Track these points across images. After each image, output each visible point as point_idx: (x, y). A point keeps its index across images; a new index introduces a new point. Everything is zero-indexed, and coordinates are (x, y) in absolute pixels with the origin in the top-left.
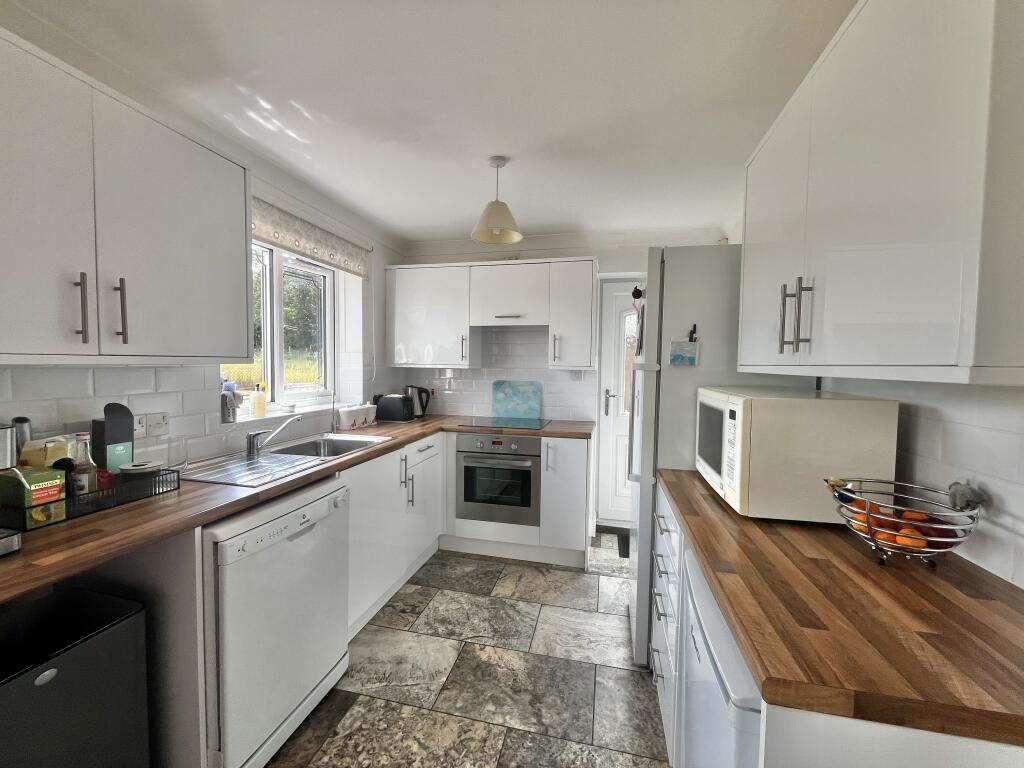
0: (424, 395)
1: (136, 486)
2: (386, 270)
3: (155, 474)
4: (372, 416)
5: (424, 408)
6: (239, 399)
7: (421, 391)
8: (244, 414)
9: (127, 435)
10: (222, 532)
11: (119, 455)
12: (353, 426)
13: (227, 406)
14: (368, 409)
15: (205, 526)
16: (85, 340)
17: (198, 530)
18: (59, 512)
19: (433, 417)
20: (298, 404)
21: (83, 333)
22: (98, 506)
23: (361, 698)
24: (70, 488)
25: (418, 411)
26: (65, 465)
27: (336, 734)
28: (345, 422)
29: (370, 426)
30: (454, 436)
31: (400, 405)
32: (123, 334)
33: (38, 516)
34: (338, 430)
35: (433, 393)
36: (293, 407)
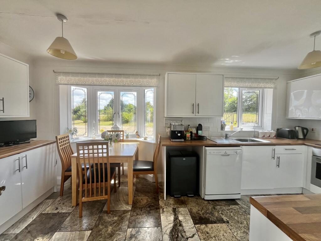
1: (201, 138)
2: (287, 83)
3: (204, 137)
4: (274, 135)
5: (305, 135)
9: (201, 130)
11: (200, 132)
12: (263, 137)
14: (271, 132)
15: (205, 146)
16: (193, 114)
18: (190, 139)
21: (193, 112)
22: (195, 139)
24: (191, 135)
26: (191, 132)
29: (272, 138)
31: (287, 133)
32: (198, 112)
33: (187, 138)
34: (258, 138)
35: (313, 130)
36: (242, 129)
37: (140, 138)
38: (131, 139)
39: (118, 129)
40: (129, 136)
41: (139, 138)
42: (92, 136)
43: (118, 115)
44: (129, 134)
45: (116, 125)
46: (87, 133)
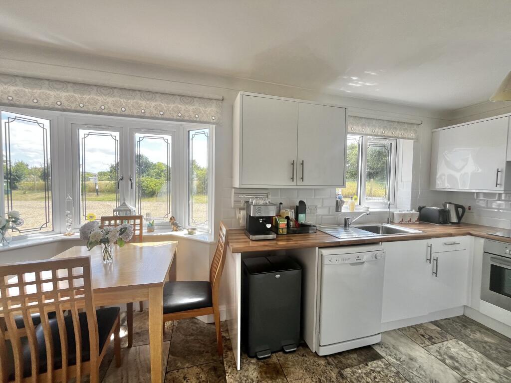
0: (460, 210)
1: (303, 229)
2: (433, 132)
3: (310, 226)
4: (416, 218)
5: (459, 218)
6: (342, 202)
7: (457, 207)
8: (345, 209)
9: (304, 212)
10: (325, 252)
11: (302, 217)
12: (401, 222)
13: (338, 205)
14: (412, 214)
15: (319, 248)
16: (293, 181)
17: (317, 248)
18: (285, 231)
19: (467, 225)
20: (371, 207)
21: (293, 179)
22: (294, 232)
23: (383, 360)
24: (288, 225)
25: (454, 219)
26: (287, 218)
27: (367, 365)
28: (397, 220)
29: (413, 224)
30: (482, 241)
31: (437, 214)
32: (302, 178)
33: (281, 231)
34: (392, 223)
35: (470, 209)
37: (180, 230)
38: (159, 234)
39: (128, 212)
40: (156, 227)
41: (176, 231)
42: (63, 230)
43: (129, 182)
44: (156, 222)
45: (124, 203)
46: (50, 224)
